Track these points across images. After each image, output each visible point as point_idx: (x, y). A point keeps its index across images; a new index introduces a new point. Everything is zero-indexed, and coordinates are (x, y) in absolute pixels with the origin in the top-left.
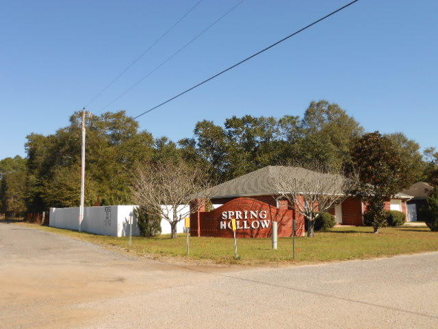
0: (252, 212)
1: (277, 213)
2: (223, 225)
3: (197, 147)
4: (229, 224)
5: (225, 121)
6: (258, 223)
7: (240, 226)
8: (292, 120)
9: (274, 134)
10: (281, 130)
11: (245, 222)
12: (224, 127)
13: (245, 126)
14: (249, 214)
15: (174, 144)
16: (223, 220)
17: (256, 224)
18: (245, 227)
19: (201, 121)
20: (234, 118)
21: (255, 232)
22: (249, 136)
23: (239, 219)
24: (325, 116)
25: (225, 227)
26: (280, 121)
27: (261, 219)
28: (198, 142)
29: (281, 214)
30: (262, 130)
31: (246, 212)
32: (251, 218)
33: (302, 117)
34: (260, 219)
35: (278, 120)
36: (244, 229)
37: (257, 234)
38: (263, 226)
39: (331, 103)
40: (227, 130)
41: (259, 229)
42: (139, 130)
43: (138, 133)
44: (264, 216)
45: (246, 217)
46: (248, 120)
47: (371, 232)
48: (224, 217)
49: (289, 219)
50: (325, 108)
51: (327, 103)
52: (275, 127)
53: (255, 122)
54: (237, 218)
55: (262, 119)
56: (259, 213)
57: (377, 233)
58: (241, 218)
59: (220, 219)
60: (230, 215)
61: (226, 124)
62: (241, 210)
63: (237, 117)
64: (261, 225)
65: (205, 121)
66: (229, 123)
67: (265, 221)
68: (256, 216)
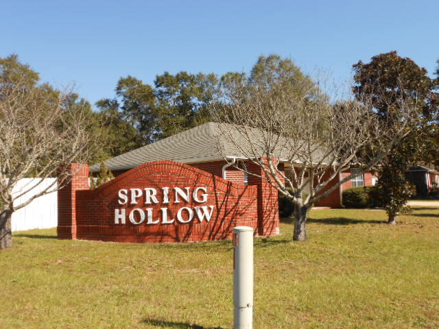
0: (178, 190)
1: (228, 192)
2: (120, 216)
3: (120, 110)
4: (132, 216)
5: (155, 79)
6: (191, 212)
7: (154, 219)
8: (237, 77)
9: (215, 96)
10: (223, 90)
11: (164, 210)
12: (153, 86)
13: (180, 85)
14: (172, 194)
15: (87, 103)
16: (120, 207)
17: (186, 213)
18: (165, 220)
19: (125, 77)
20: (166, 75)
21: (184, 230)
22: (184, 97)
23: (153, 204)
24: (276, 74)
25: (124, 222)
26: (223, 79)
27: (197, 204)
28: (122, 104)
29: (236, 193)
30: (201, 89)
31: (166, 190)
32: (177, 201)
33: (248, 75)
34: (193, 203)
35: (219, 78)
36: (161, 224)
37: (188, 234)
38: (201, 218)
39: (283, 58)
40: (157, 90)
41: (191, 224)
42: (39, 84)
43: (36, 86)
44: (201, 198)
45: (166, 200)
46: (182, 77)
47: (384, 222)
48: (123, 201)
49: (250, 204)
50: (276, 65)
51: (278, 58)
52: (216, 87)
53: (192, 81)
54: (148, 202)
55: (200, 76)
56: (192, 191)
57: (394, 222)
58: (156, 201)
59: (115, 204)
60: (133, 196)
61: (156, 83)
62: (156, 186)
63: (170, 74)
64: (195, 215)
65: (130, 77)
66: (159, 81)
67: (205, 208)
68: (186, 197)
